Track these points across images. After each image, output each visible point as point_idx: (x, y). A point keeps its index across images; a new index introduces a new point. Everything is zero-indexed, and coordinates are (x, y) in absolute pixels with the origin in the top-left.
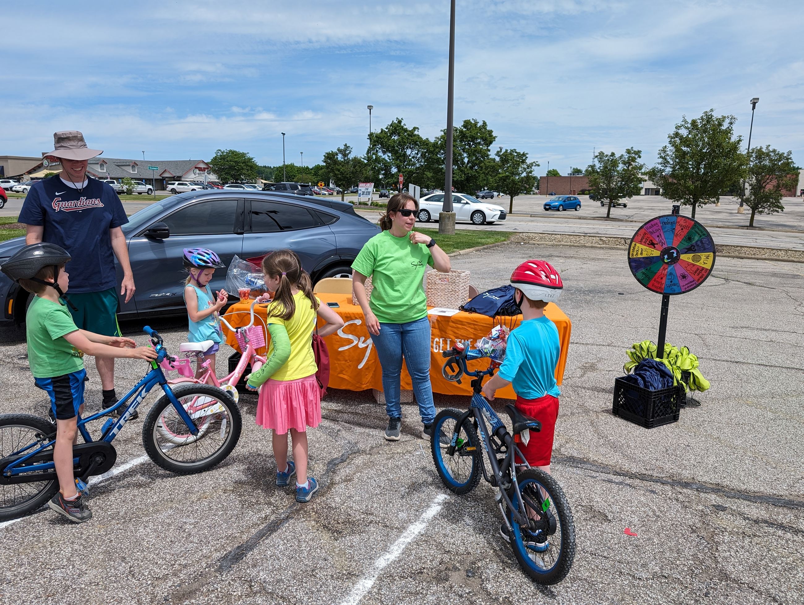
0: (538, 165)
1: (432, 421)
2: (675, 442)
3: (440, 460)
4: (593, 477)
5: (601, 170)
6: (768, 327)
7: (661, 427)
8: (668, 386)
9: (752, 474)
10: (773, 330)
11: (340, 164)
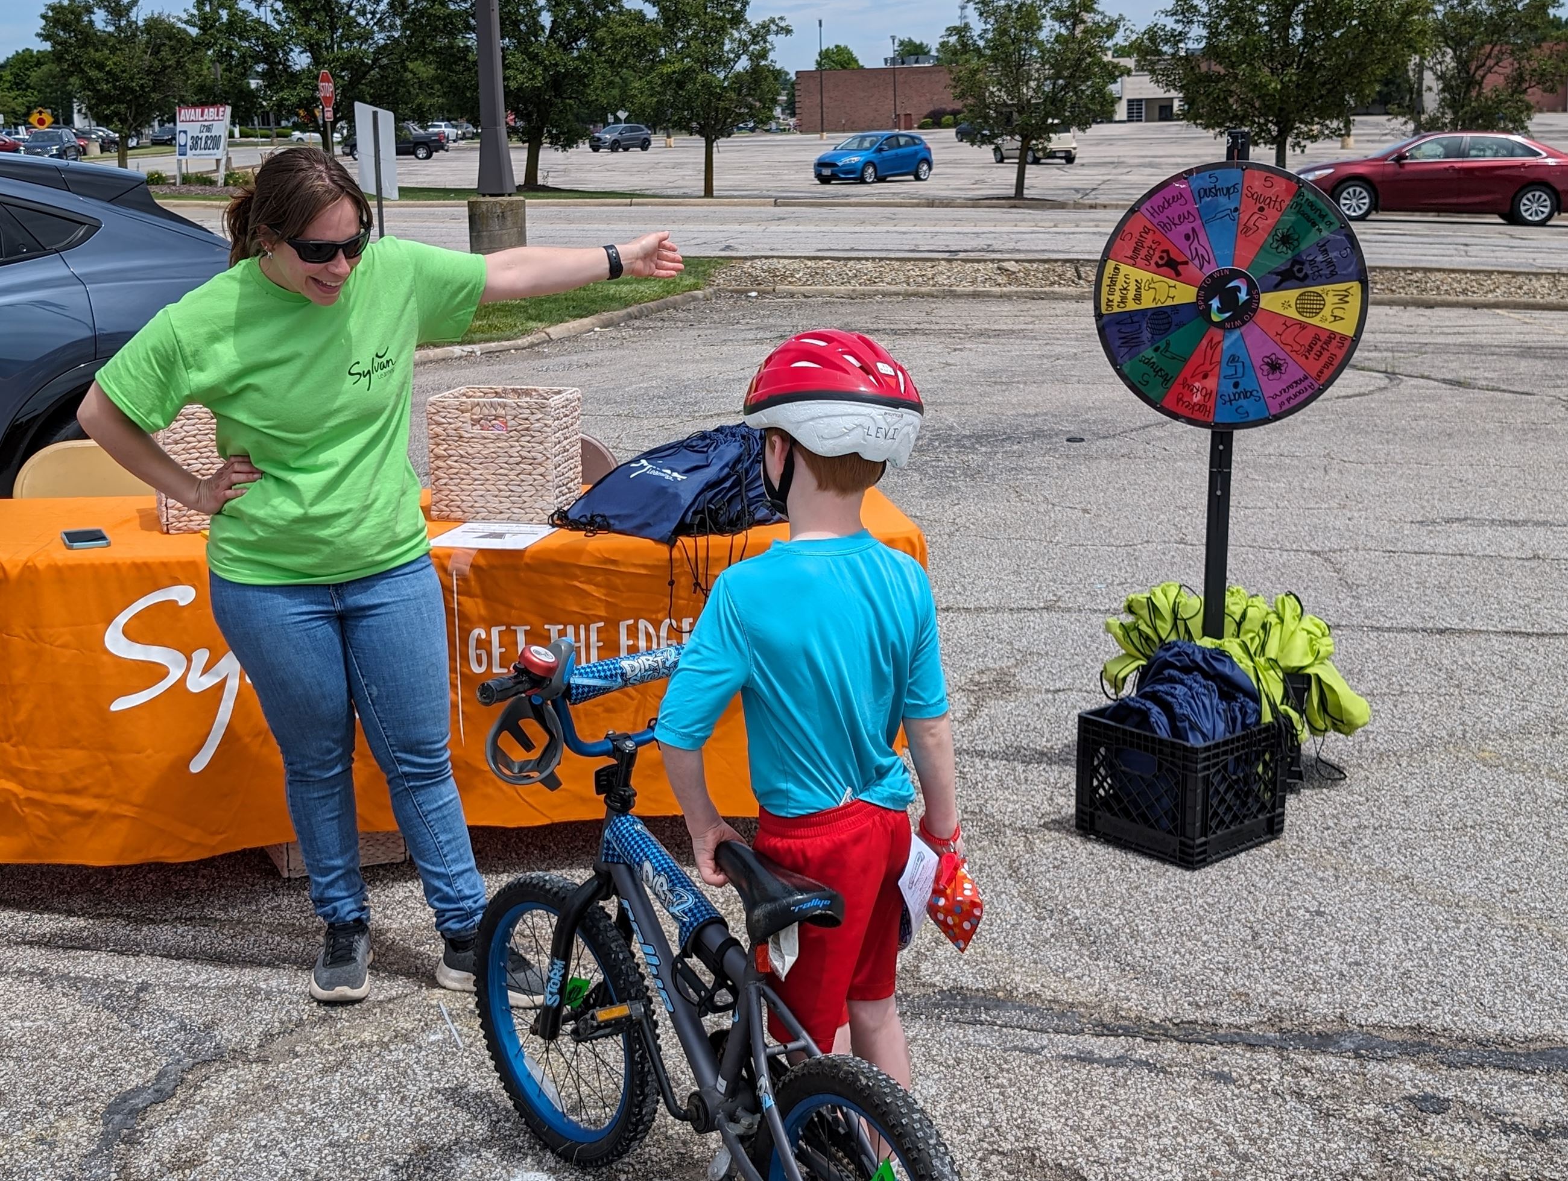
0: (788, 31)
1: (478, 918)
2: (1277, 905)
3: (511, 1055)
4: (1029, 1051)
5: (987, 41)
6: (1521, 516)
7: (1233, 859)
8: (1244, 726)
9: (1513, 982)
10: (1537, 524)
11: (104, 43)
